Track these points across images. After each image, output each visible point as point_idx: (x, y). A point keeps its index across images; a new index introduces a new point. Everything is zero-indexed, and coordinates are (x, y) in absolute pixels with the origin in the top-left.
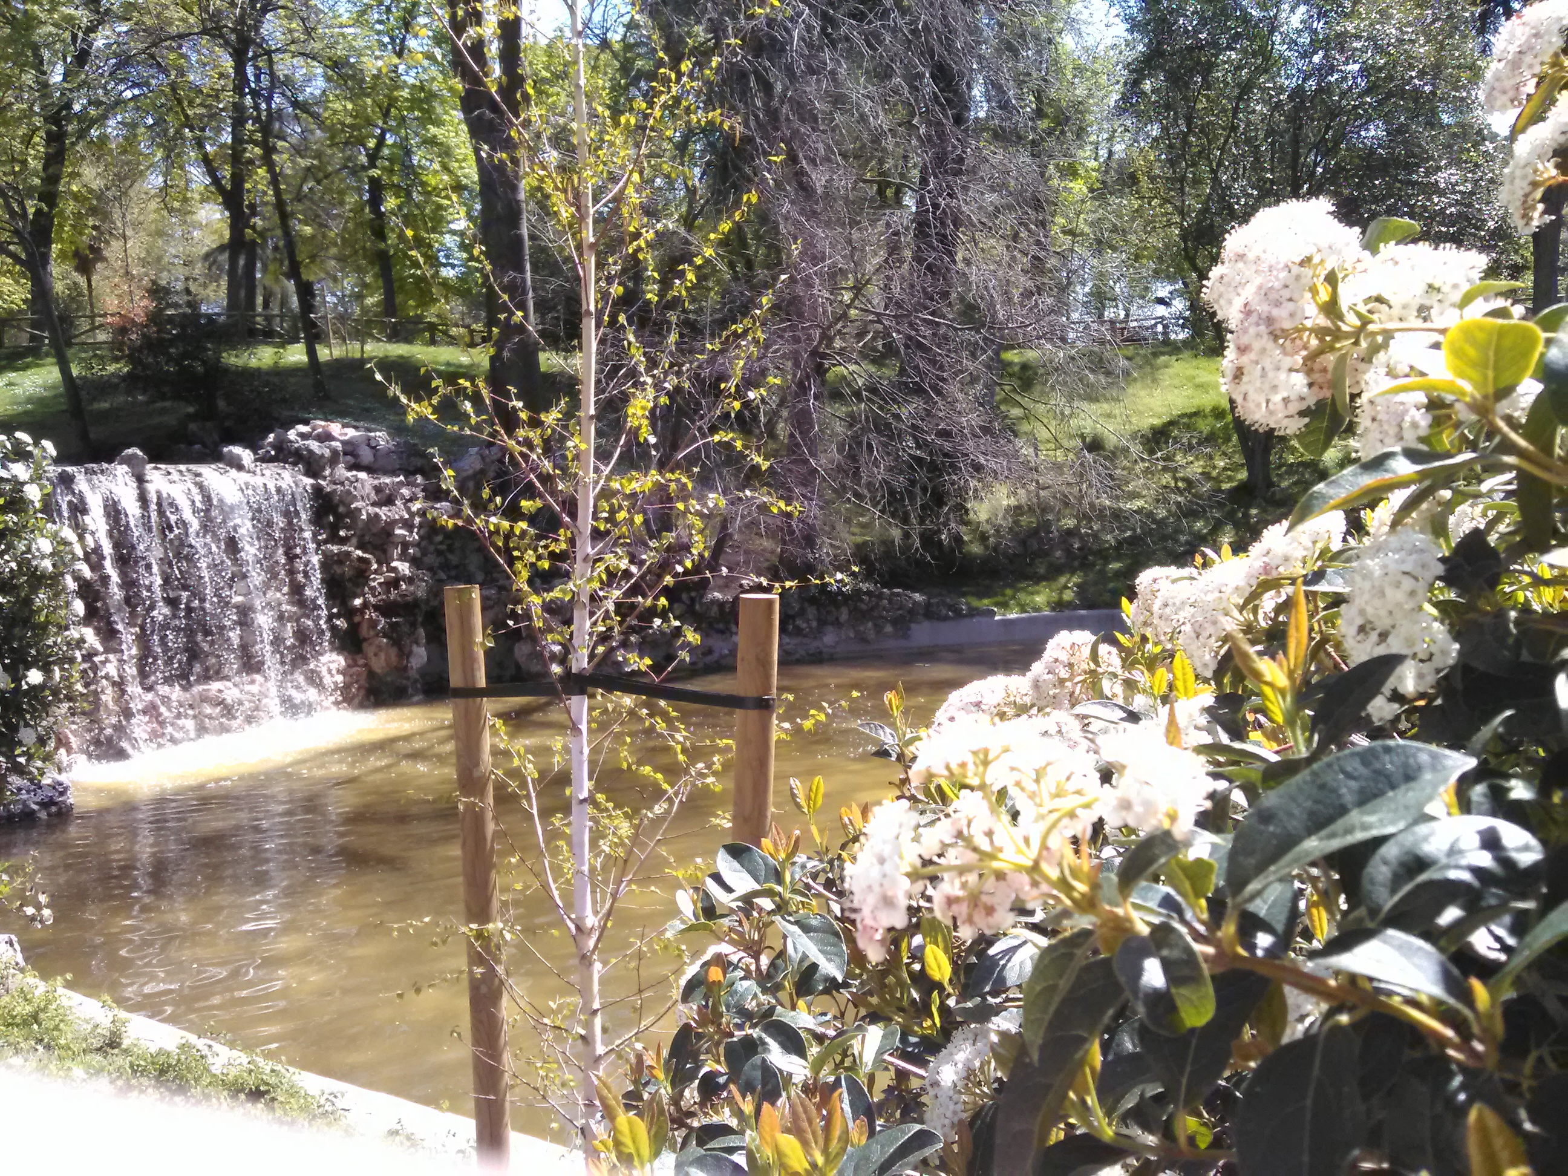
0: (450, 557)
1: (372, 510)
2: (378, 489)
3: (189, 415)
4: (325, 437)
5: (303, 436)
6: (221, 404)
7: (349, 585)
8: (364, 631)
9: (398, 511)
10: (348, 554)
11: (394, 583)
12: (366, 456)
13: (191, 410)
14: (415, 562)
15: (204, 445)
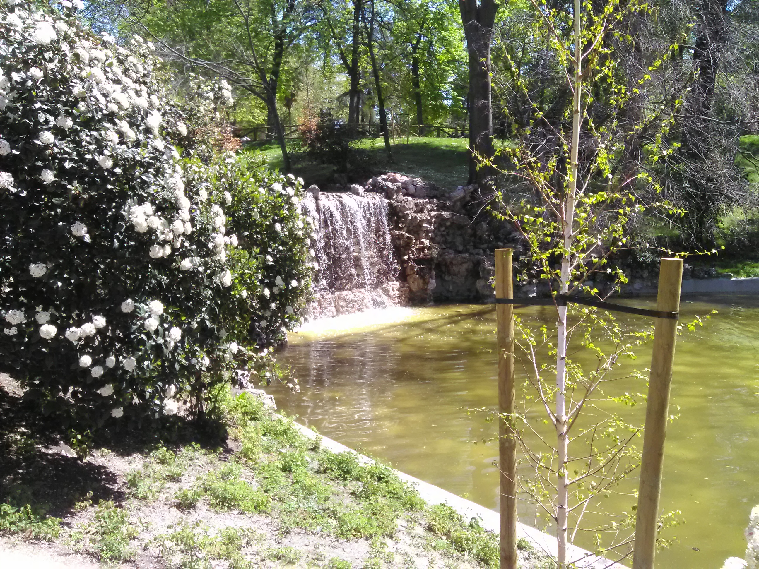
0: (448, 238)
1: (414, 215)
2: (417, 205)
3: (334, 170)
4: (394, 181)
5: (384, 180)
6: (348, 166)
7: (402, 249)
8: (408, 271)
9: (425, 216)
10: (403, 235)
11: (422, 249)
12: (412, 189)
13: (335, 168)
14: (432, 240)
15: (341, 184)
